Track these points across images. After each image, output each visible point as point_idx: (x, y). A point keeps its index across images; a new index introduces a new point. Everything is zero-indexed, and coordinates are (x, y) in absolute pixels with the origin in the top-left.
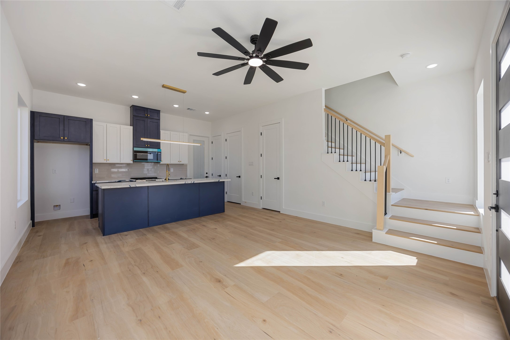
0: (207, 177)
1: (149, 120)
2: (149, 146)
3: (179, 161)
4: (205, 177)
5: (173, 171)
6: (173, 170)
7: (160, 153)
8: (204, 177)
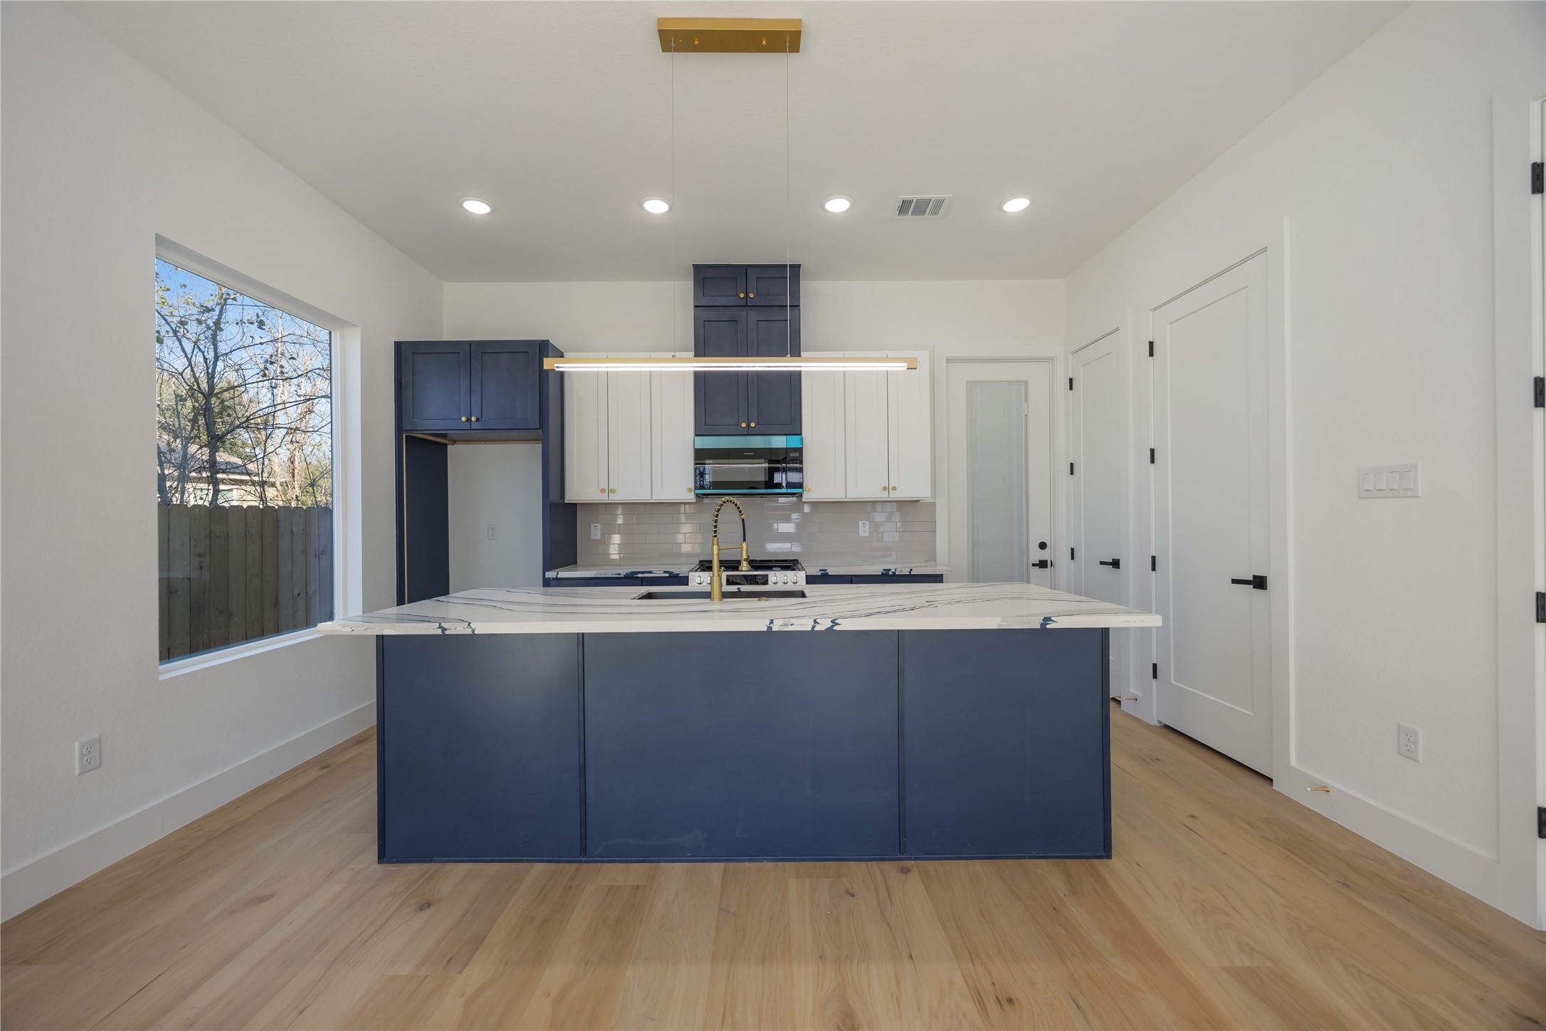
0: (1043, 564)
1: (754, 316)
2: (753, 425)
3: (884, 489)
4: (1034, 565)
5: (867, 534)
6: (867, 528)
7: (797, 454)
8: (1027, 563)
